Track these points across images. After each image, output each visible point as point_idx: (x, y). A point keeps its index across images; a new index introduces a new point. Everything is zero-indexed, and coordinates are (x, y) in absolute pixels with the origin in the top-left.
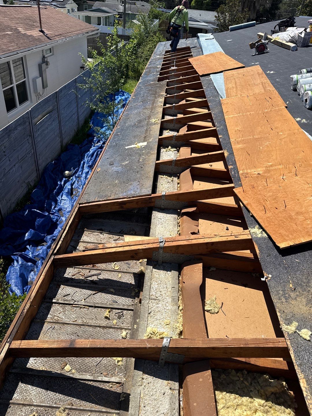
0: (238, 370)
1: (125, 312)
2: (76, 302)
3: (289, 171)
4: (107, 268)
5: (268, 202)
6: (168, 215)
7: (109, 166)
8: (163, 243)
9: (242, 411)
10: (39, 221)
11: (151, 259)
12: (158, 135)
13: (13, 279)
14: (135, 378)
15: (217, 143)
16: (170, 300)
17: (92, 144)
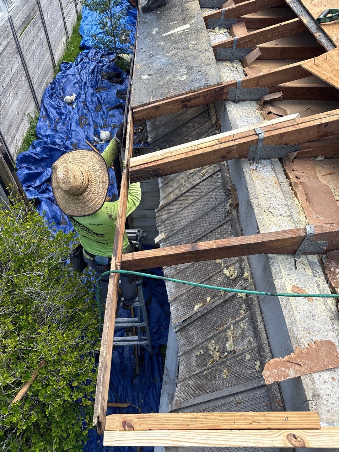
8: (262, 134)
11: (247, 156)
16: (282, 196)
17: (88, 58)
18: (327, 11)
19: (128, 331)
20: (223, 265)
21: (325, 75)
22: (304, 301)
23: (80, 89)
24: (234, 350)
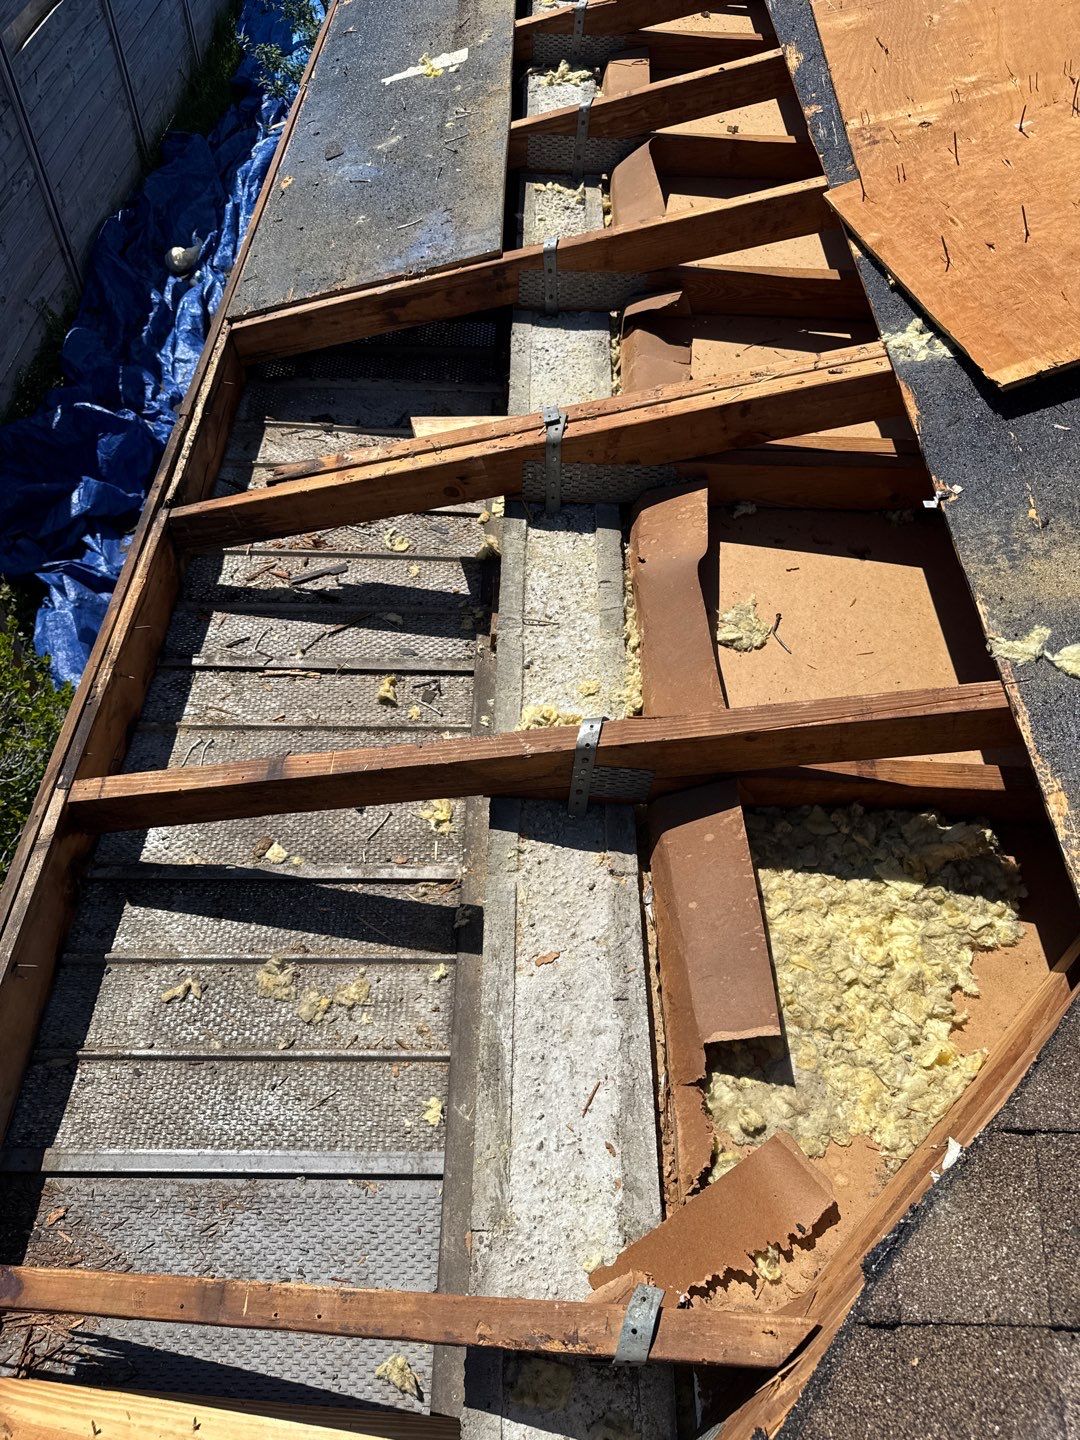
0: (830, 806)
1: (445, 681)
2: (274, 661)
3: (1045, 100)
4: (366, 548)
5: (961, 226)
6: (572, 332)
7: (325, 165)
8: (560, 427)
9: (846, 917)
10: (108, 445)
11: (521, 493)
12: (512, 16)
13: (59, 650)
14: (495, 851)
15: (753, 31)
16: (594, 622)
17: (257, 125)
21: (878, 231)
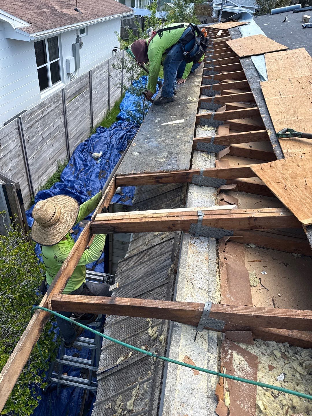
5: (288, 180)
8: (202, 216)
11: (189, 231)
12: (196, 113)
16: (207, 271)
17: (121, 127)
18: (286, 129)
19: (84, 373)
20: (150, 324)
21: (266, 178)
22: (190, 373)
23: (107, 149)
24: (132, 410)
